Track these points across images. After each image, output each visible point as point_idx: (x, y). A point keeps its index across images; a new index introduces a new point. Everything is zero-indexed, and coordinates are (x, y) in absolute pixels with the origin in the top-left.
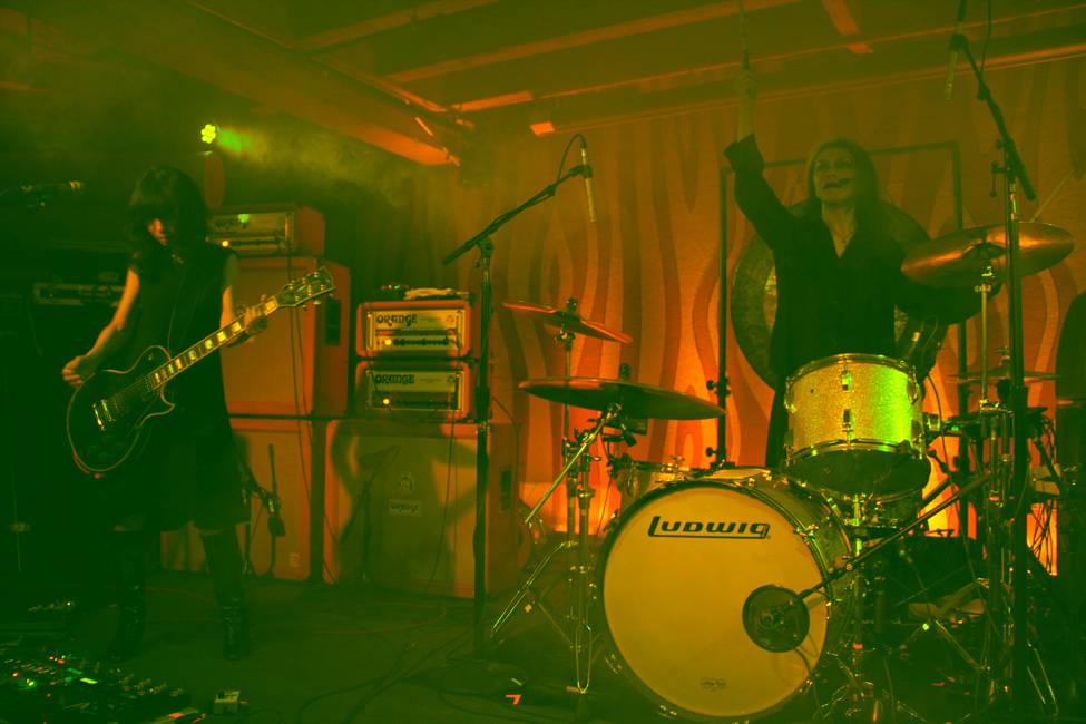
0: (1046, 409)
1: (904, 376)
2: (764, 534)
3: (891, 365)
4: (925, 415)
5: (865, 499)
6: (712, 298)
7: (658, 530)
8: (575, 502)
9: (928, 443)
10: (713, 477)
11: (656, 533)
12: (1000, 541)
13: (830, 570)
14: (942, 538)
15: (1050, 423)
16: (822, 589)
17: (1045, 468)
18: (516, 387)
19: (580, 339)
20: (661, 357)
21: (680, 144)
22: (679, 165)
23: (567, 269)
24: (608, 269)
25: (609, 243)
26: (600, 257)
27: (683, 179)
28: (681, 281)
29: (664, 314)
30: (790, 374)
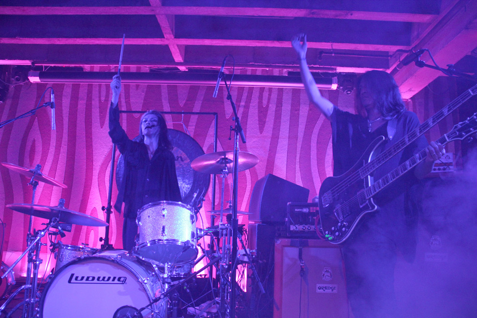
0: (244, 225)
1: (189, 211)
2: (124, 282)
3: (183, 206)
4: (197, 228)
5: (170, 265)
6: (108, 168)
7: (73, 280)
8: (32, 265)
9: (198, 240)
10: (102, 254)
11: (72, 282)
12: (225, 283)
13: (154, 298)
14: (202, 278)
15: (246, 231)
16: (150, 307)
17: (243, 250)
18: (5, 206)
19: (41, 184)
20: (82, 193)
21: (100, 97)
22: (98, 106)
23: (39, 148)
24: (60, 150)
25: (62, 138)
26: (56, 144)
27: (100, 113)
28: (94, 159)
29: (85, 173)
30: (140, 208)
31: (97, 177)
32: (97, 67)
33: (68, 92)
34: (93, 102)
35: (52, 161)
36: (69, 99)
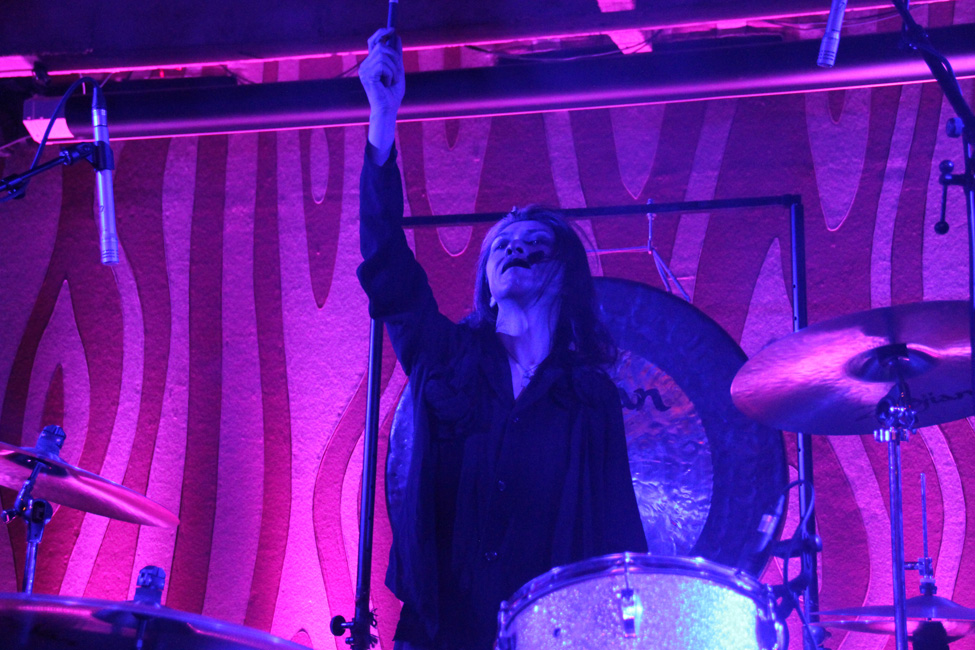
1: (750, 604)
3: (719, 579)
6: (352, 465)
20: (249, 570)
21: (307, 185)
22: (302, 223)
23: (79, 400)
24: (160, 402)
25: (165, 357)
26: (146, 378)
27: (310, 247)
28: (294, 432)
29: (260, 491)
30: (508, 596)
31: (310, 502)
32: (289, 65)
33: (181, 172)
34: (282, 209)
35: (128, 447)
36: (190, 203)
